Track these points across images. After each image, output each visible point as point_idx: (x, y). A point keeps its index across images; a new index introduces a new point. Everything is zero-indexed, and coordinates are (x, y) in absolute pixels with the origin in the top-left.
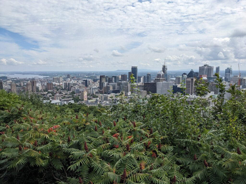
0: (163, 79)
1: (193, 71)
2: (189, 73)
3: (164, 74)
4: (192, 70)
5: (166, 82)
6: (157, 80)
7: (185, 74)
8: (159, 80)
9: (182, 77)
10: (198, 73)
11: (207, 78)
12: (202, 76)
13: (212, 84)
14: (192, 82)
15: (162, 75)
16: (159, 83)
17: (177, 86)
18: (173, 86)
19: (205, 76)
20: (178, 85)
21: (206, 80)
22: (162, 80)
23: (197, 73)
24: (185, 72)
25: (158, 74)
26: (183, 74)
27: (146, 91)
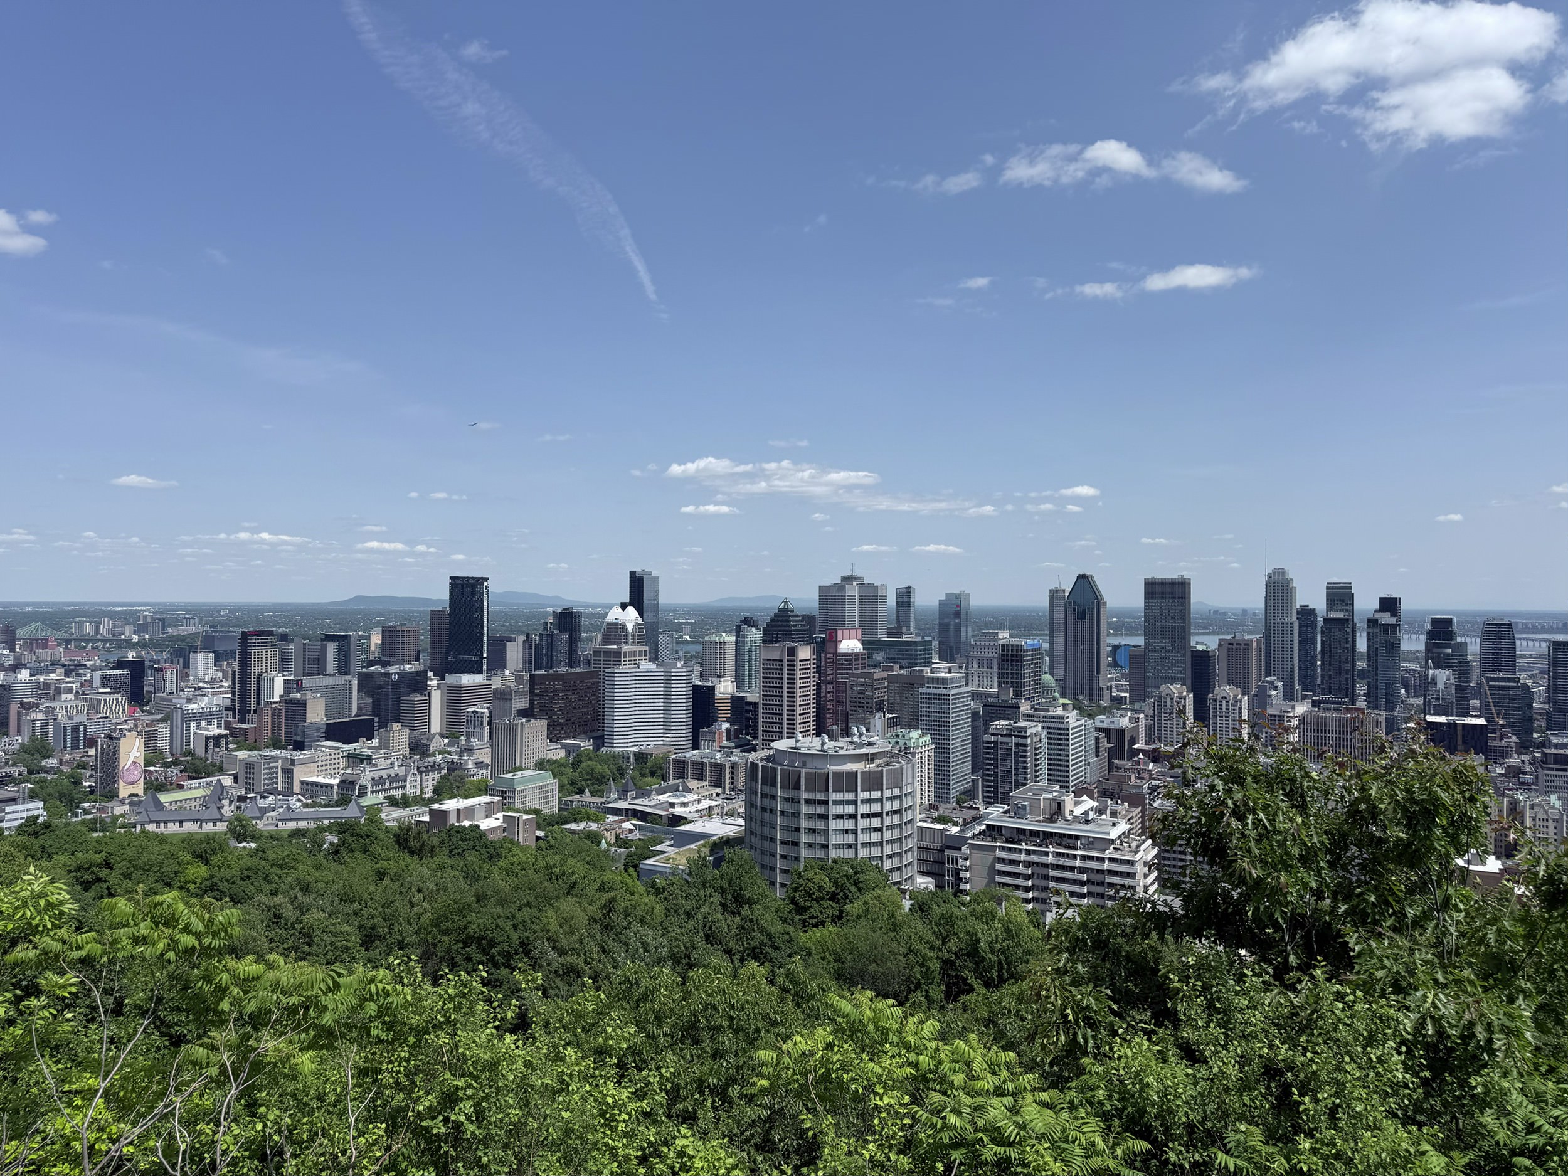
0: (640, 652)
1: (792, 611)
2: (772, 620)
3: (640, 621)
4: (786, 603)
5: (652, 666)
6: (607, 653)
7: (748, 622)
8: (617, 654)
9: (737, 642)
10: (814, 617)
11: (863, 643)
12: (839, 633)
13: (885, 675)
14: (792, 664)
15: (630, 628)
16: (615, 671)
17: (712, 688)
18: (695, 687)
19: (853, 632)
20: (715, 680)
21: (857, 654)
22: (630, 653)
23: (809, 619)
24: (748, 614)
25: (609, 624)
26: (742, 621)
27: (545, 722)
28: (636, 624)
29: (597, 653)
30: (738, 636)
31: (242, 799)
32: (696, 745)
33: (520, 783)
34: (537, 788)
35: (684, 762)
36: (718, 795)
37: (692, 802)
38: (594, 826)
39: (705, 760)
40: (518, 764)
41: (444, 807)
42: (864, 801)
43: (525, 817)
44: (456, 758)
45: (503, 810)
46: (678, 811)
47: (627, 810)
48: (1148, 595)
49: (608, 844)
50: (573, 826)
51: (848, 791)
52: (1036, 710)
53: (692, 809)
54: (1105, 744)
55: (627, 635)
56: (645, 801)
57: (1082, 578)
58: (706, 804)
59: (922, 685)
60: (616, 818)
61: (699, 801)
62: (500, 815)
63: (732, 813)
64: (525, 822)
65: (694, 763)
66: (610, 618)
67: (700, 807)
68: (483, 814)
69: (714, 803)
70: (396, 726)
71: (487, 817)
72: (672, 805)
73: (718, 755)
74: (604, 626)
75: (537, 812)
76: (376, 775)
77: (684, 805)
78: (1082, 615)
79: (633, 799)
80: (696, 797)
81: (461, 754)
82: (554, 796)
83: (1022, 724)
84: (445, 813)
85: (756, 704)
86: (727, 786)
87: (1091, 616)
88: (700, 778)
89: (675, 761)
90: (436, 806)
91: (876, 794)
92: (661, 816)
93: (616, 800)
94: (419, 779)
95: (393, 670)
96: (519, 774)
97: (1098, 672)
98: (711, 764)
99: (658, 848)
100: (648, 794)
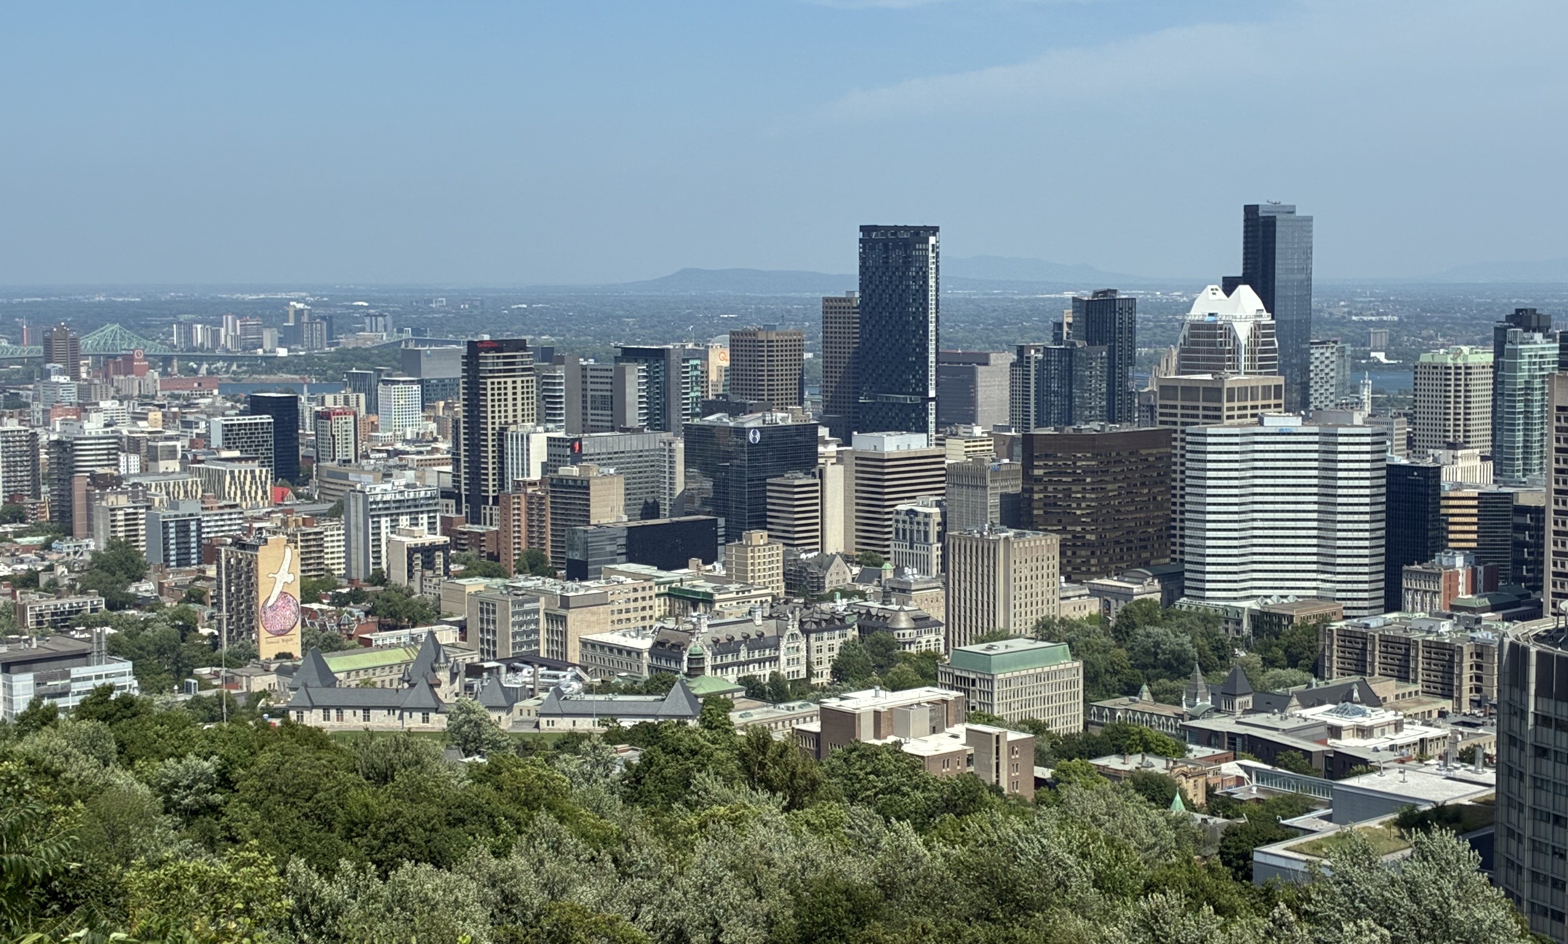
0: (1266, 389)
3: (1266, 318)
5: (1293, 422)
6: (1190, 391)
8: (1214, 392)
9: (1497, 366)
15: (1243, 331)
16: (1210, 431)
18: (1394, 471)
20: (1444, 455)
22: (1244, 392)
24: (1526, 303)
25: (1194, 326)
26: (1509, 318)
27: (1055, 540)
28: (1258, 326)
29: (1167, 390)
30: (1499, 352)
31: (474, 671)
32: (1393, 602)
33: (1005, 666)
34: (1038, 677)
35: (1364, 638)
36: (1442, 714)
37: (1383, 727)
38: (1158, 765)
39: (1416, 636)
40: (1000, 624)
41: (848, 706)
43: (1013, 736)
44: (875, 605)
45: (970, 719)
46: (1349, 744)
47: (1233, 737)
49: (1189, 805)
50: (1113, 762)
53: (1379, 741)
55: (1236, 351)
56: (1274, 719)
58: (1413, 733)
60: (1208, 751)
61: (1398, 726)
62: (960, 729)
63: (1468, 757)
64: (1012, 745)
65: (1387, 641)
66: (1199, 312)
67: (1401, 739)
68: (927, 725)
69: (1432, 732)
70: (759, 537)
71: (934, 731)
72: (1335, 732)
73: (1446, 626)
74: (1185, 331)
75: (1037, 728)
76: (722, 634)
77: (1364, 732)
79: (1246, 712)
80: (1390, 716)
81: (886, 597)
82: (1074, 695)
84: (849, 720)
85: (1538, 512)
86: (1466, 696)
88: (1403, 676)
89: (1343, 633)
90: (833, 703)
92: (1307, 754)
93: (1207, 713)
94: (803, 646)
95: (752, 421)
96: (1000, 646)
98: (1428, 645)
99: (1297, 822)
100: (1281, 704)
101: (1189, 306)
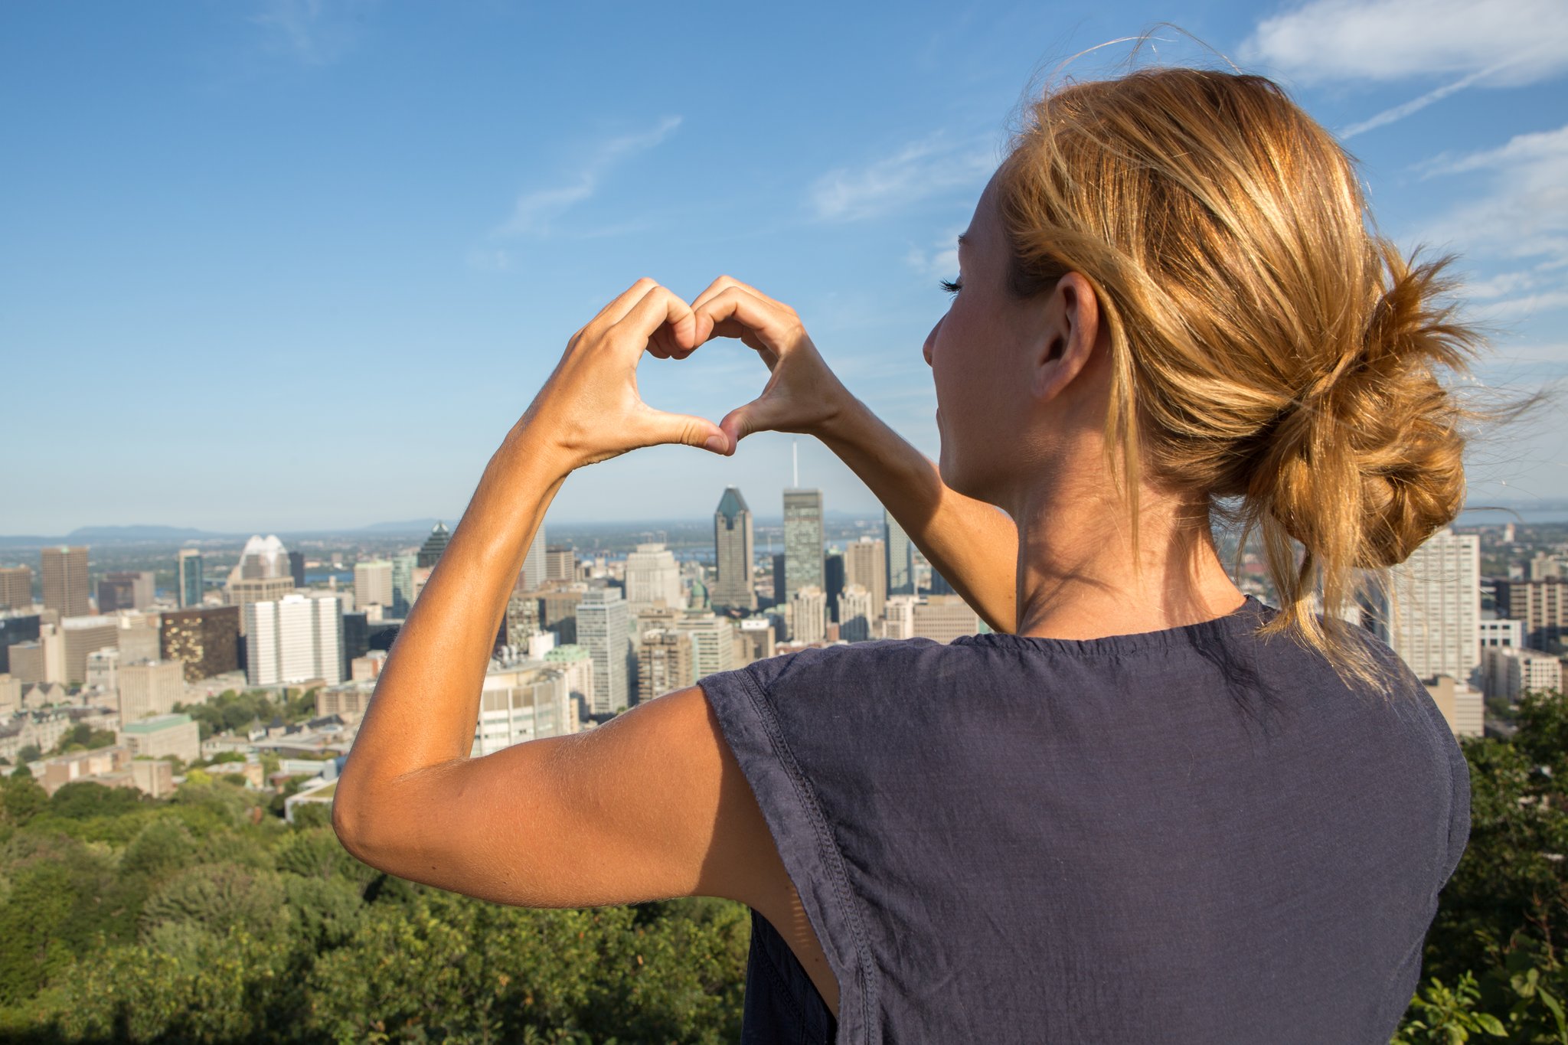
0: (284, 583)
2: (426, 544)
3: (283, 551)
4: (440, 525)
5: (298, 598)
6: (247, 587)
8: (259, 587)
9: (392, 568)
15: (271, 556)
16: (257, 604)
17: (364, 618)
18: (346, 617)
20: (367, 609)
22: (273, 585)
25: (248, 556)
26: (396, 541)
27: (180, 664)
28: (279, 553)
30: (393, 562)
32: (348, 676)
38: (238, 767)
40: (152, 709)
42: (517, 719)
43: (159, 764)
47: (275, 749)
48: (787, 506)
49: (255, 784)
50: (214, 769)
51: (500, 708)
52: (688, 618)
54: (752, 645)
55: (269, 566)
56: (295, 737)
57: (730, 492)
59: (578, 602)
64: (161, 768)
66: (249, 549)
68: (110, 765)
72: (324, 739)
74: (244, 558)
75: (172, 758)
78: (730, 527)
79: (281, 736)
82: (194, 739)
83: (671, 632)
87: (738, 526)
89: (329, 695)
90: (55, 761)
91: (528, 710)
92: (312, 752)
93: (262, 739)
96: (152, 719)
97: (746, 578)
99: (308, 783)
100: (299, 729)
101: (242, 546)
